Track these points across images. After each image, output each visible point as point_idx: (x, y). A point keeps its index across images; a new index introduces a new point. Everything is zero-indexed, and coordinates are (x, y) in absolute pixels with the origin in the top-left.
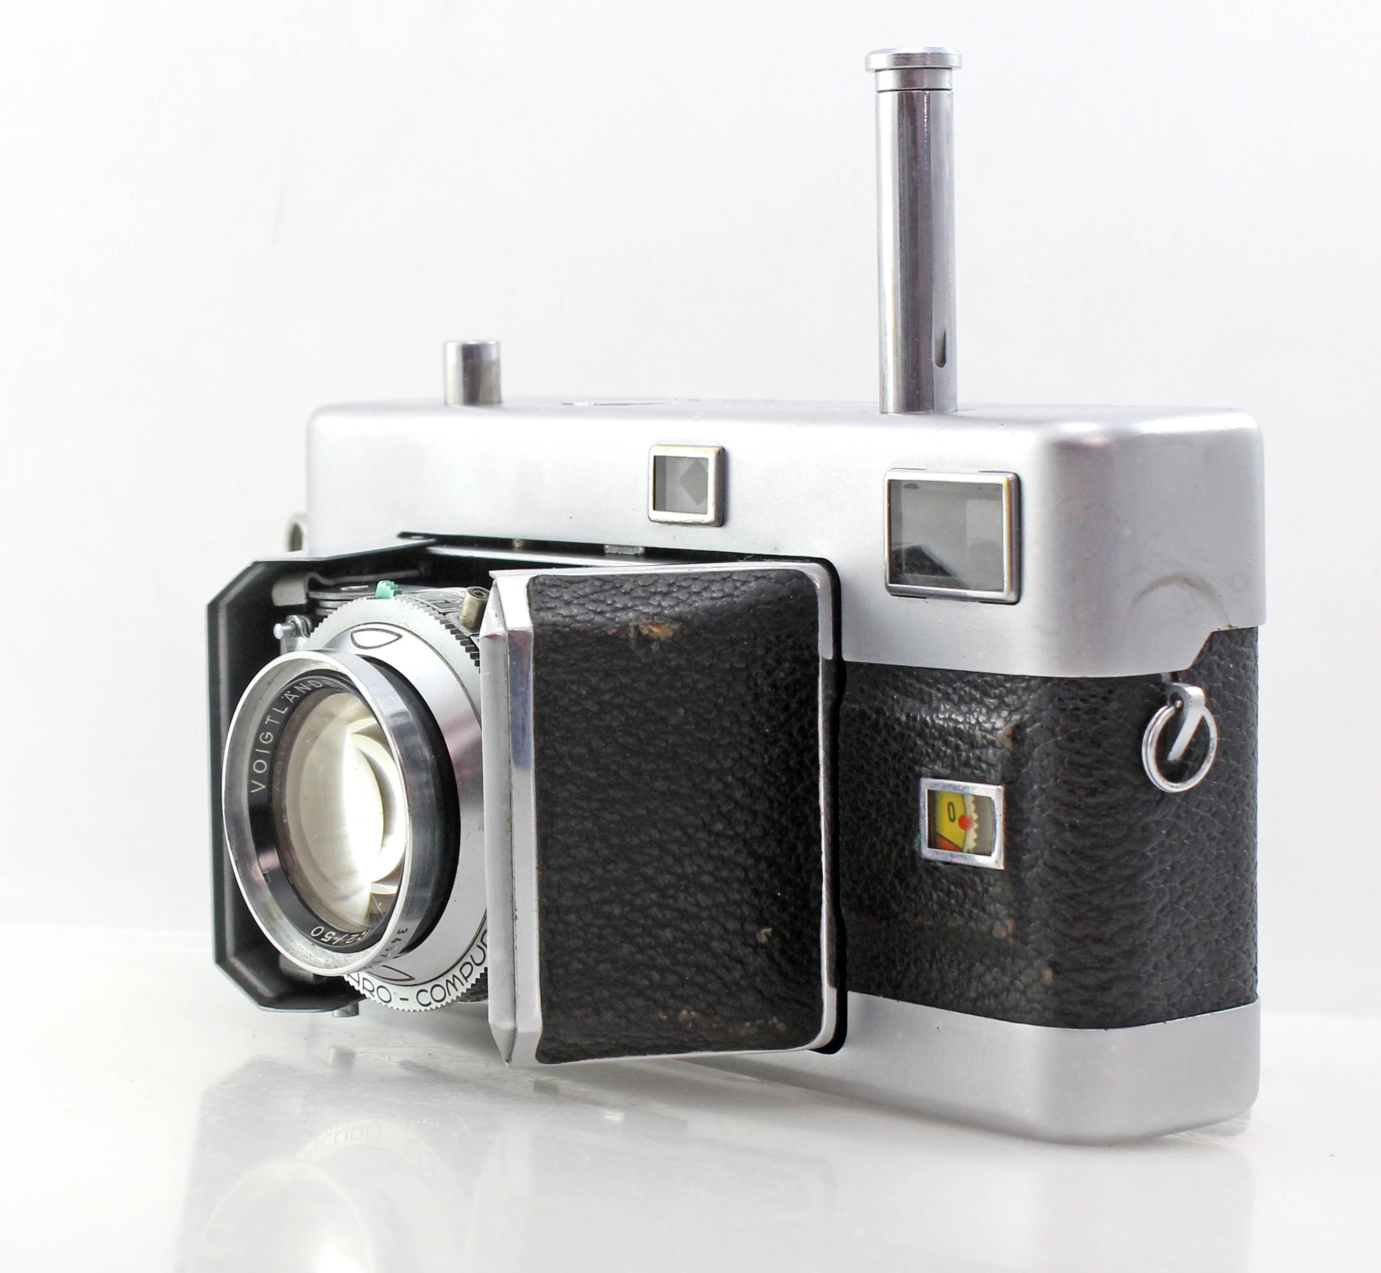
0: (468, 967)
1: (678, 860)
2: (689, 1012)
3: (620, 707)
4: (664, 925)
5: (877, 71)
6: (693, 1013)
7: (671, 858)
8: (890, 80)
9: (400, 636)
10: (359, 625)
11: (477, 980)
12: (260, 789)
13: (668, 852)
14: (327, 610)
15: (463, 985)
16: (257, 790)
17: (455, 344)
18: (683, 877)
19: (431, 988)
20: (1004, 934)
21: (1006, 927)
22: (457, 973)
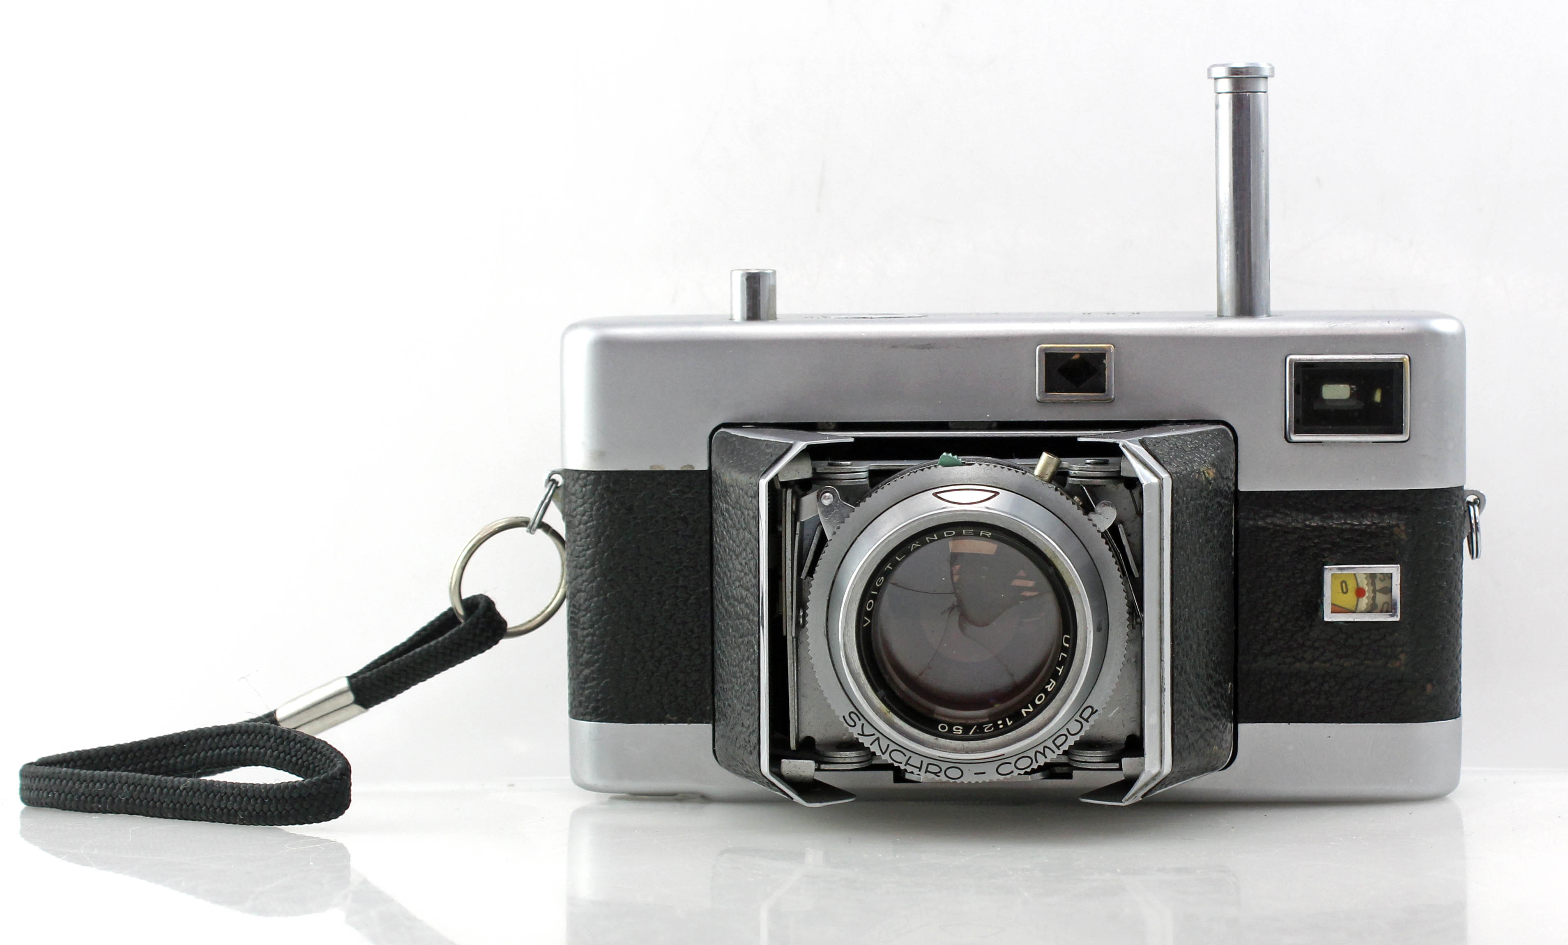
0: (1063, 739)
5: (1216, 79)
8: (1226, 85)
9: (997, 493)
10: (938, 487)
11: (1070, 746)
12: (868, 623)
14: (844, 481)
15: (1054, 752)
16: (866, 625)
17: (741, 272)
19: (1014, 762)
20: (1398, 664)
21: (1400, 659)
22: (1050, 744)
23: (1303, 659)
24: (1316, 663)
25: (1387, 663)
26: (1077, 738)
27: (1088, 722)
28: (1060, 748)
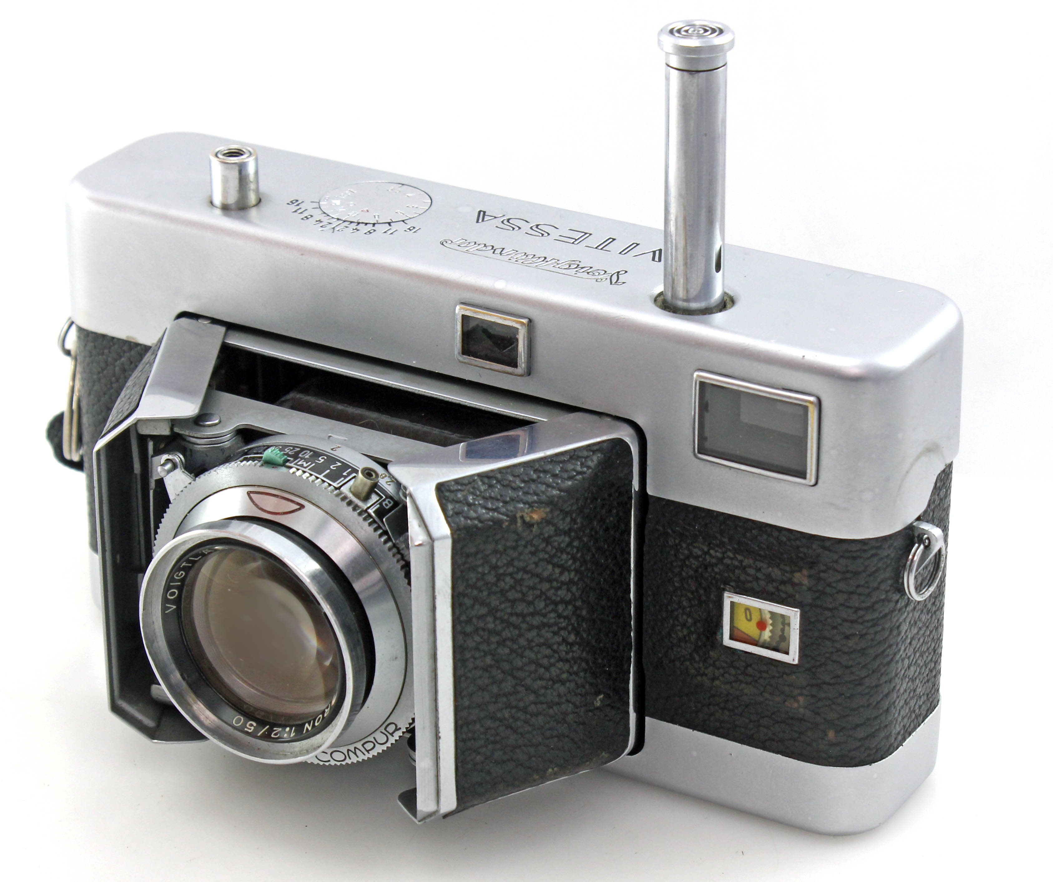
0: (371, 745)
1: (547, 669)
2: (553, 769)
3: (511, 574)
4: (537, 714)
6: (555, 769)
7: (543, 669)
9: (302, 506)
10: (253, 486)
11: (378, 753)
12: (172, 609)
13: (541, 666)
15: (365, 755)
16: (169, 611)
18: (551, 679)
19: (331, 752)
20: (796, 705)
21: (798, 701)
22: (359, 745)
23: (704, 674)
24: (717, 683)
25: (785, 701)
26: (384, 747)
27: (393, 736)
28: (370, 752)
